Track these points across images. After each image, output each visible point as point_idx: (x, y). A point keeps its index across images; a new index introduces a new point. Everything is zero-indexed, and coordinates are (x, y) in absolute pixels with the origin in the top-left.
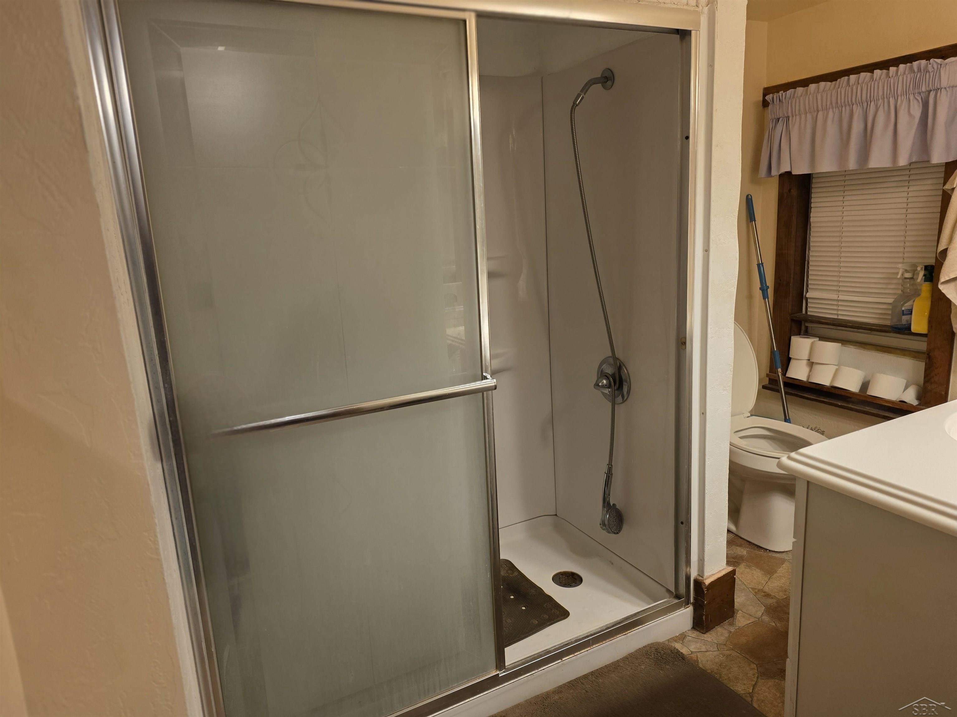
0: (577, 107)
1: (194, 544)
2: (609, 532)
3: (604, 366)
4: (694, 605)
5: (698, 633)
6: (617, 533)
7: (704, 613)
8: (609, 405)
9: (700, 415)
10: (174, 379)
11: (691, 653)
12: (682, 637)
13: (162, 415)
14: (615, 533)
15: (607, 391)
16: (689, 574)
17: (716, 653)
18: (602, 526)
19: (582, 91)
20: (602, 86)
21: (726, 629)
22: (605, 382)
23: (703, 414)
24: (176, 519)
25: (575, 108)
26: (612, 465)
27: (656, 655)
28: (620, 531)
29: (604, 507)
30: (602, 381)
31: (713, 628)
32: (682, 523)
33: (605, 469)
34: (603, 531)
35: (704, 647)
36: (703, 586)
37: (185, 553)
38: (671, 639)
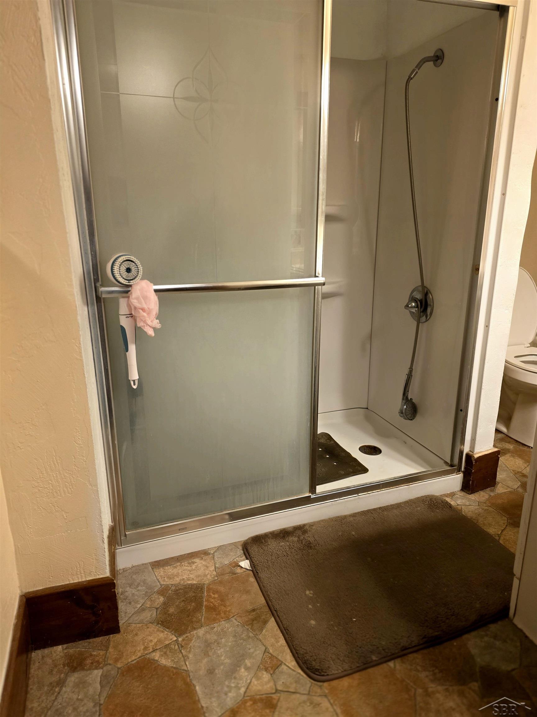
0: (411, 80)
1: (107, 368)
2: (406, 419)
3: (414, 294)
4: (464, 473)
5: (465, 493)
6: (411, 420)
7: (471, 479)
8: (415, 323)
9: (485, 327)
10: (98, 249)
11: (457, 505)
12: (452, 495)
13: (89, 273)
14: (409, 419)
15: (414, 310)
16: (462, 450)
17: (477, 507)
18: (400, 414)
19: (416, 67)
20: (434, 64)
21: (487, 493)
22: (413, 304)
23: (487, 326)
24: (96, 348)
25: (410, 81)
26: (412, 369)
27: (430, 503)
28: (413, 419)
29: (403, 399)
30: (412, 304)
31: (477, 492)
32: (461, 410)
33: (407, 371)
34: (401, 418)
35: (468, 502)
36: (473, 459)
37: (101, 373)
38: (443, 495)
